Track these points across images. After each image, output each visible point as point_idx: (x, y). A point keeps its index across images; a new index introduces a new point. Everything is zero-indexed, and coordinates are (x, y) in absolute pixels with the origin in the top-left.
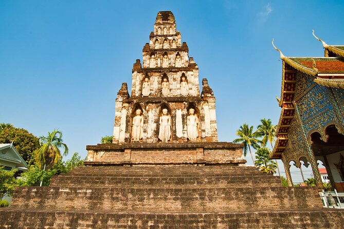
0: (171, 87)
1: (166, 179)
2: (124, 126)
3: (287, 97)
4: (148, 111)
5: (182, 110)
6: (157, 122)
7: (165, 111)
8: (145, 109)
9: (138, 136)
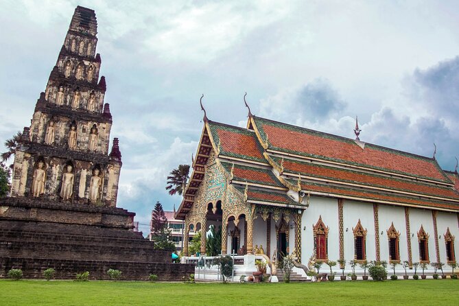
0: (79, 138)
1: (69, 237)
2: (24, 180)
3: (201, 159)
4: (52, 166)
5: (87, 171)
6: (61, 179)
7: (70, 168)
8: (49, 164)
9: (39, 191)
